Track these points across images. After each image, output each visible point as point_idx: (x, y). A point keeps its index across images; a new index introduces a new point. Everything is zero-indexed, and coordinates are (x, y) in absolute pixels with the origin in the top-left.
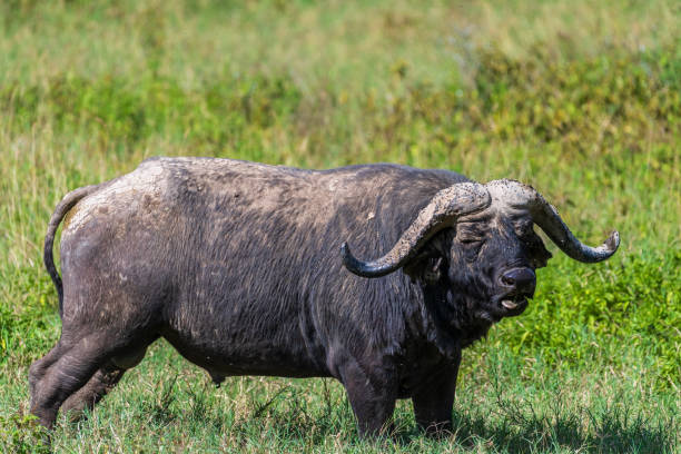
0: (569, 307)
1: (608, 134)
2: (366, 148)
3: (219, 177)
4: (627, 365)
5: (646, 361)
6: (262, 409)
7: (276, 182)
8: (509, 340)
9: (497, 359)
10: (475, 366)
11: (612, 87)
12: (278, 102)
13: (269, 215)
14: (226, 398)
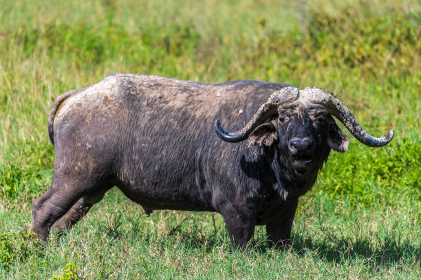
0: (365, 170)
1: (390, 63)
2: (240, 70)
3: (150, 86)
4: (400, 206)
5: (412, 204)
6: (174, 230)
7: (185, 90)
8: (328, 190)
9: (320, 201)
10: (306, 205)
11: (393, 35)
12: (186, 41)
13: (179, 110)
14: (152, 223)
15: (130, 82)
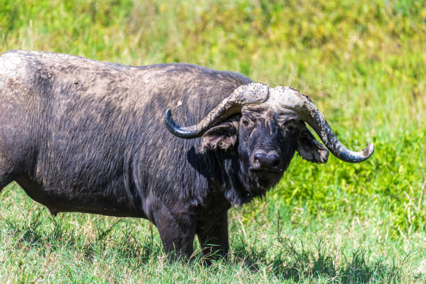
0: (327, 172)
1: (356, 46)
2: (179, 45)
3: (63, 69)
4: (368, 217)
5: (382, 215)
6: (104, 234)
7: (105, 74)
8: (284, 194)
9: (274, 207)
10: (258, 211)
11: (360, 12)
12: (116, 8)
13: (101, 99)
14: (77, 224)
15: (39, 63)
